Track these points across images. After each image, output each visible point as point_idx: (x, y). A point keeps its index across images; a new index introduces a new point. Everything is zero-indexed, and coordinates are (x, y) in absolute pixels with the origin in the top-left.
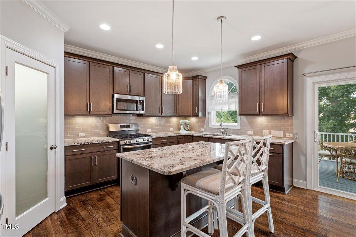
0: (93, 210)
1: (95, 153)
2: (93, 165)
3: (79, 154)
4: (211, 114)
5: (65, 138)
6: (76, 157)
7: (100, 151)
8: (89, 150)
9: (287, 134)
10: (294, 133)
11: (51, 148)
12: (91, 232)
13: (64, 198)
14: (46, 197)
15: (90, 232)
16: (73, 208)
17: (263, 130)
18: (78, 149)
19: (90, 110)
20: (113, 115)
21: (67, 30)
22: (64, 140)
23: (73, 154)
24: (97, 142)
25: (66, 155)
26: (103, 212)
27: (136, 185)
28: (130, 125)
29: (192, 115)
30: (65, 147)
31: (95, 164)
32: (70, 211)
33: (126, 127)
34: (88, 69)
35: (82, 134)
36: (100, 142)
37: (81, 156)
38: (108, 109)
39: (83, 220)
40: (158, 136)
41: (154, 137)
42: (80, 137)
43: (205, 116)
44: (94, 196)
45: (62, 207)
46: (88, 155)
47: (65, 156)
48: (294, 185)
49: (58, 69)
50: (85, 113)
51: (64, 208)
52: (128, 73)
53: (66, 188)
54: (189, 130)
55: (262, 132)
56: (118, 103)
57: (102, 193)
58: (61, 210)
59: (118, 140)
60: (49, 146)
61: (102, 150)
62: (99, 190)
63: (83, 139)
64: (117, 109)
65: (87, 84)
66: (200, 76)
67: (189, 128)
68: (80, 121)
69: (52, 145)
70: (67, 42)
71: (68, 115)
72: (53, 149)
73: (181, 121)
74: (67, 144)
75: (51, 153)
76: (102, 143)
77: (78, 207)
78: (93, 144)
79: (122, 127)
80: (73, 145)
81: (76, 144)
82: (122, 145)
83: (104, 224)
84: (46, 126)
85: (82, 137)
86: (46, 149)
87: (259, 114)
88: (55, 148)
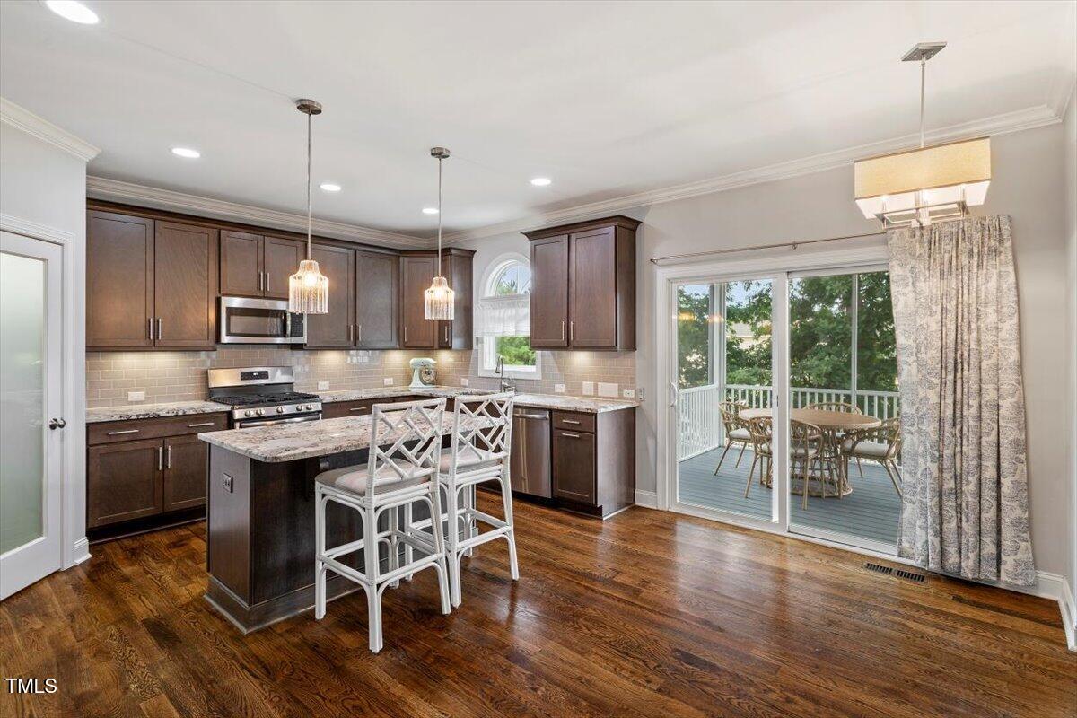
0: (153, 564)
1: (167, 440)
2: (160, 467)
3: (123, 442)
4: (482, 342)
5: (89, 404)
6: (115, 448)
7: (180, 433)
8: (152, 432)
9: (625, 391)
10: (638, 387)
11: (53, 427)
12: (142, 597)
13: (84, 541)
14: (41, 534)
15: (140, 597)
16: (107, 562)
17: (584, 383)
18: (120, 429)
19: (156, 337)
20: (218, 346)
21: (93, 156)
22: (84, 409)
23: (109, 440)
24: (170, 414)
25: (91, 442)
26: (177, 565)
27: (232, 491)
28: (267, 372)
29: (436, 346)
30: (89, 425)
31: (165, 466)
32: (96, 569)
33: (257, 378)
34: (150, 239)
35: (133, 396)
36: (181, 413)
37: (129, 447)
38: (205, 333)
39: (127, 579)
40: (339, 399)
41: (328, 399)
42: (131, 403)
43: (471, 348)
44: (162, 539)
45: (79, 561)
46: (148, 445)
47: (88, 445)
48: (637, 504)
49: (70, 248)
50: (143, 344)
51: (84, 562)
52: (261, 244)
53: (90, 520)
54: (432, 383)
55: (580, 386)
56: (233, 318)
57: (183, 532)
58: (76, 566)
59: (228, 408)
60: (48, 421)
61: (184, 433)
62: (179, 527)
63: (138, 405)
64: (229, 334)
65: (148, 272)
66: (455, 249)
67: (432, 378)
68: (129, 363)
69: (55, 420)
70: (92, 172)
71: (95, 348)
72: (58, 428)
73: (412, 361)
74: (94, 419)
75: (51, 439)
76: (184, 415)
77: (119, 560)
78: (159, 417)
79: (245, 376)
80: (110, 420)
81: (116, 418)
82: (238, 420)
83: (173, 584)
84: (40, 372)
85: (137, 403)
86: (40, 429)
87: (566, 345)
88: (62, 426)
